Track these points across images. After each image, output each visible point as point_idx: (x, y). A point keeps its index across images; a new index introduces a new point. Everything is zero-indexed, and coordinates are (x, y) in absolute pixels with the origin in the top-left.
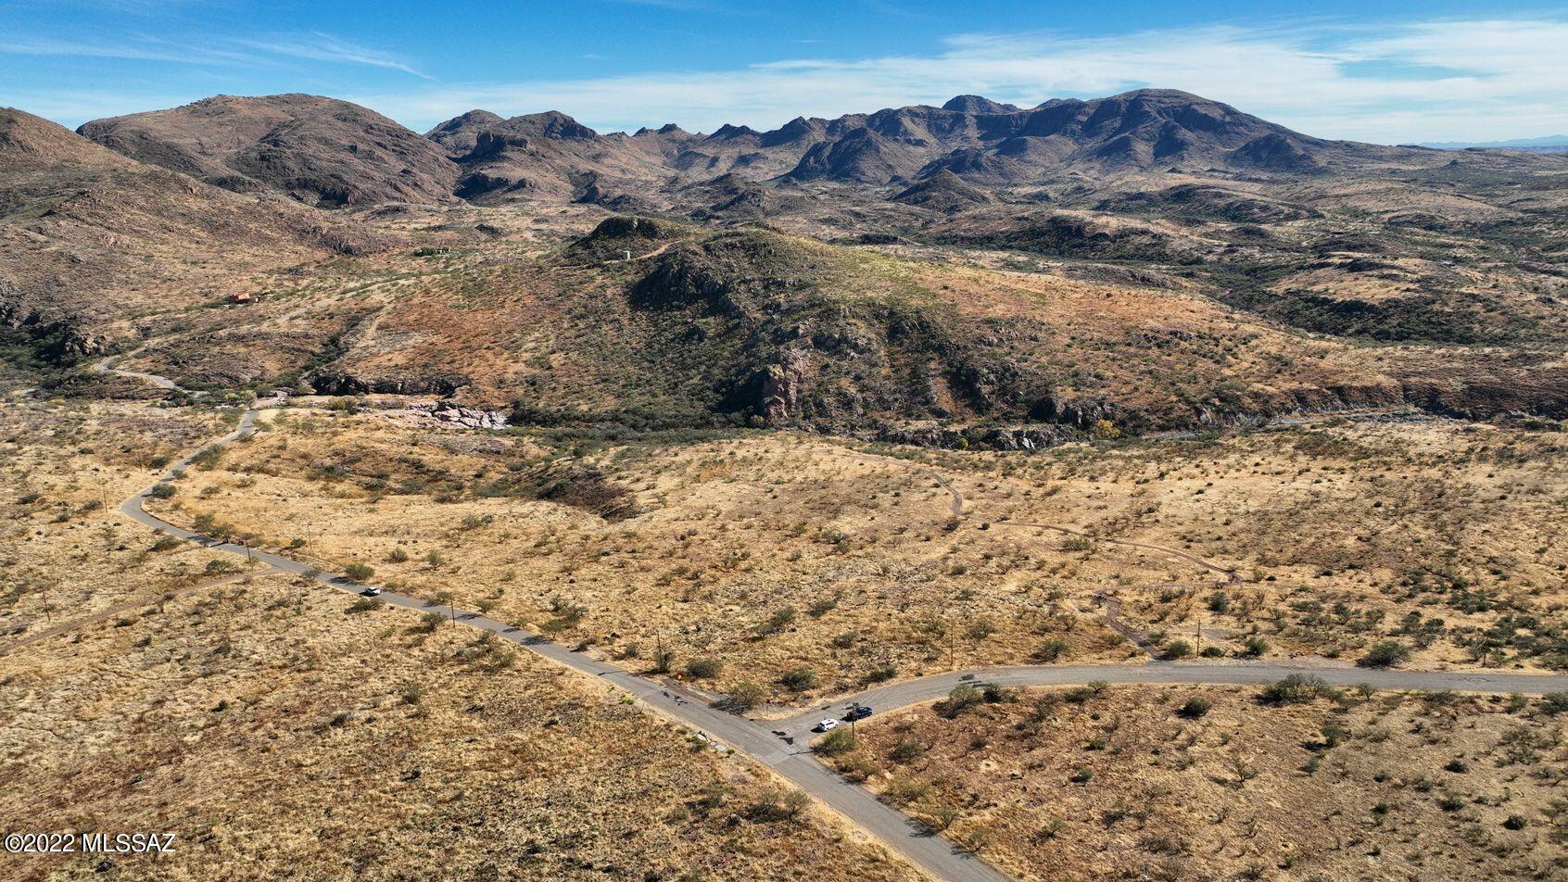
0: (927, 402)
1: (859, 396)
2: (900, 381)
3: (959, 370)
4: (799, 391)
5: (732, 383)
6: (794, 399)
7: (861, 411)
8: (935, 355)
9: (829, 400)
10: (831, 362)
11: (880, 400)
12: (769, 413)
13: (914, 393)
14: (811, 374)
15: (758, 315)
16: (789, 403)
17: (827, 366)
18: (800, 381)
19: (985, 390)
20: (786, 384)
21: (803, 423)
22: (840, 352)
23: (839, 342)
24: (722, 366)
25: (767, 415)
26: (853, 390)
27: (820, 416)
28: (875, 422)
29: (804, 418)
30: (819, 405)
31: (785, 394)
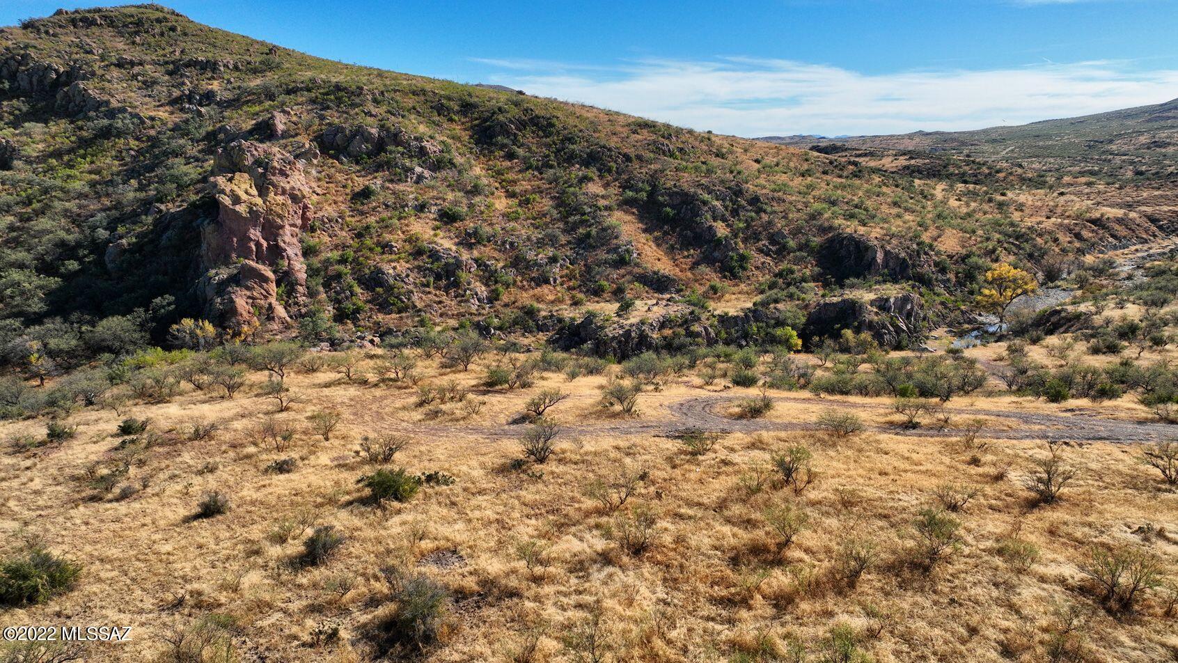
0: (621, 262)
1: (465, 256)
2: (538, 220)
3: (652, 194)
4: (308, 252)
5: (98, 248)
6: (300, 268)
7: (482, 290)
8: (592, 172)
9: (394, 268)
10: (376, 183)
11: (518, 263)
12: (232, 310)
13: (583, 243)
14: (329, 211)
15: (162, 114)
16: (286, 280)
17: (366, 194)
18: (308, 227)
19: (721, 230)
20: (272, 230)
21: (339, 331)
22: (388, 165)
23: (380, 146)
24: (66, 213)
25: (225, 318)
26: (446, 243)
27: (384, 307)
28: (530, 312)
29: (340, 317)
30: (374, 281)
31: (275, 254)
